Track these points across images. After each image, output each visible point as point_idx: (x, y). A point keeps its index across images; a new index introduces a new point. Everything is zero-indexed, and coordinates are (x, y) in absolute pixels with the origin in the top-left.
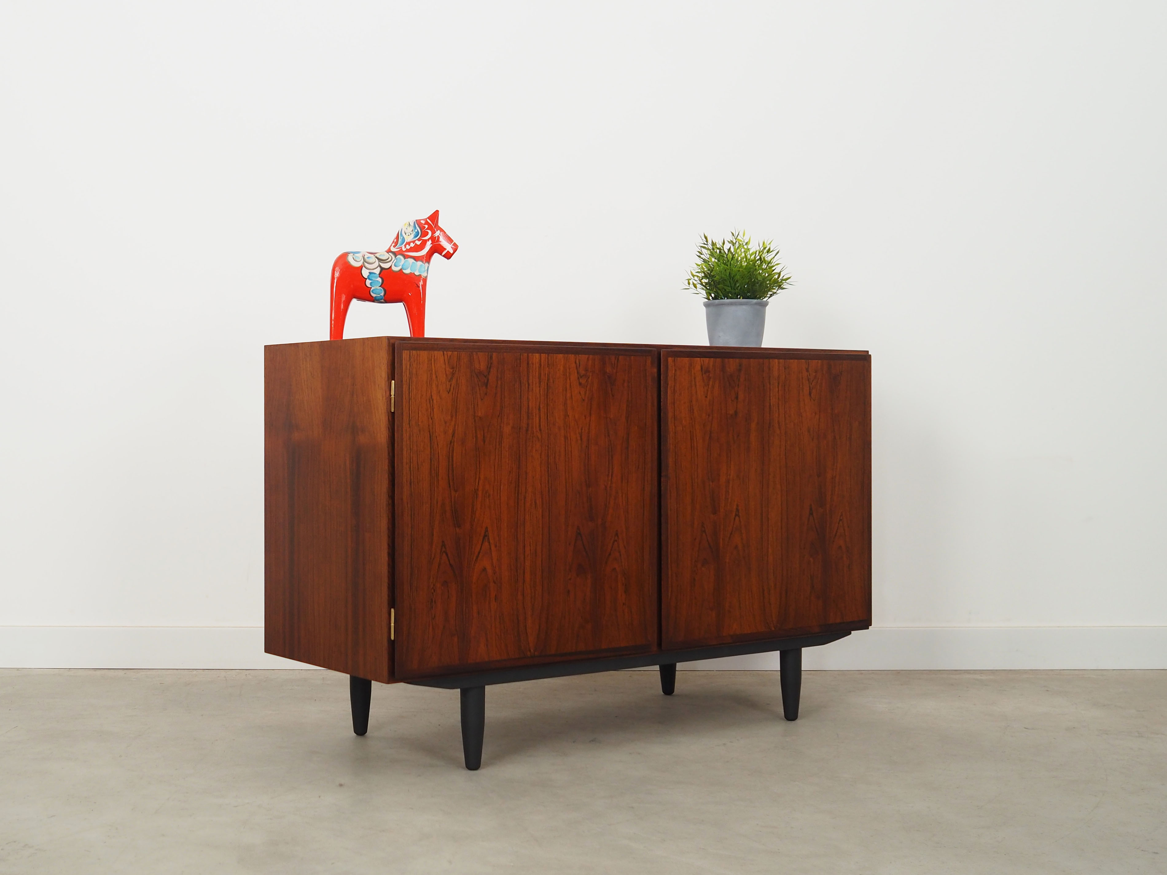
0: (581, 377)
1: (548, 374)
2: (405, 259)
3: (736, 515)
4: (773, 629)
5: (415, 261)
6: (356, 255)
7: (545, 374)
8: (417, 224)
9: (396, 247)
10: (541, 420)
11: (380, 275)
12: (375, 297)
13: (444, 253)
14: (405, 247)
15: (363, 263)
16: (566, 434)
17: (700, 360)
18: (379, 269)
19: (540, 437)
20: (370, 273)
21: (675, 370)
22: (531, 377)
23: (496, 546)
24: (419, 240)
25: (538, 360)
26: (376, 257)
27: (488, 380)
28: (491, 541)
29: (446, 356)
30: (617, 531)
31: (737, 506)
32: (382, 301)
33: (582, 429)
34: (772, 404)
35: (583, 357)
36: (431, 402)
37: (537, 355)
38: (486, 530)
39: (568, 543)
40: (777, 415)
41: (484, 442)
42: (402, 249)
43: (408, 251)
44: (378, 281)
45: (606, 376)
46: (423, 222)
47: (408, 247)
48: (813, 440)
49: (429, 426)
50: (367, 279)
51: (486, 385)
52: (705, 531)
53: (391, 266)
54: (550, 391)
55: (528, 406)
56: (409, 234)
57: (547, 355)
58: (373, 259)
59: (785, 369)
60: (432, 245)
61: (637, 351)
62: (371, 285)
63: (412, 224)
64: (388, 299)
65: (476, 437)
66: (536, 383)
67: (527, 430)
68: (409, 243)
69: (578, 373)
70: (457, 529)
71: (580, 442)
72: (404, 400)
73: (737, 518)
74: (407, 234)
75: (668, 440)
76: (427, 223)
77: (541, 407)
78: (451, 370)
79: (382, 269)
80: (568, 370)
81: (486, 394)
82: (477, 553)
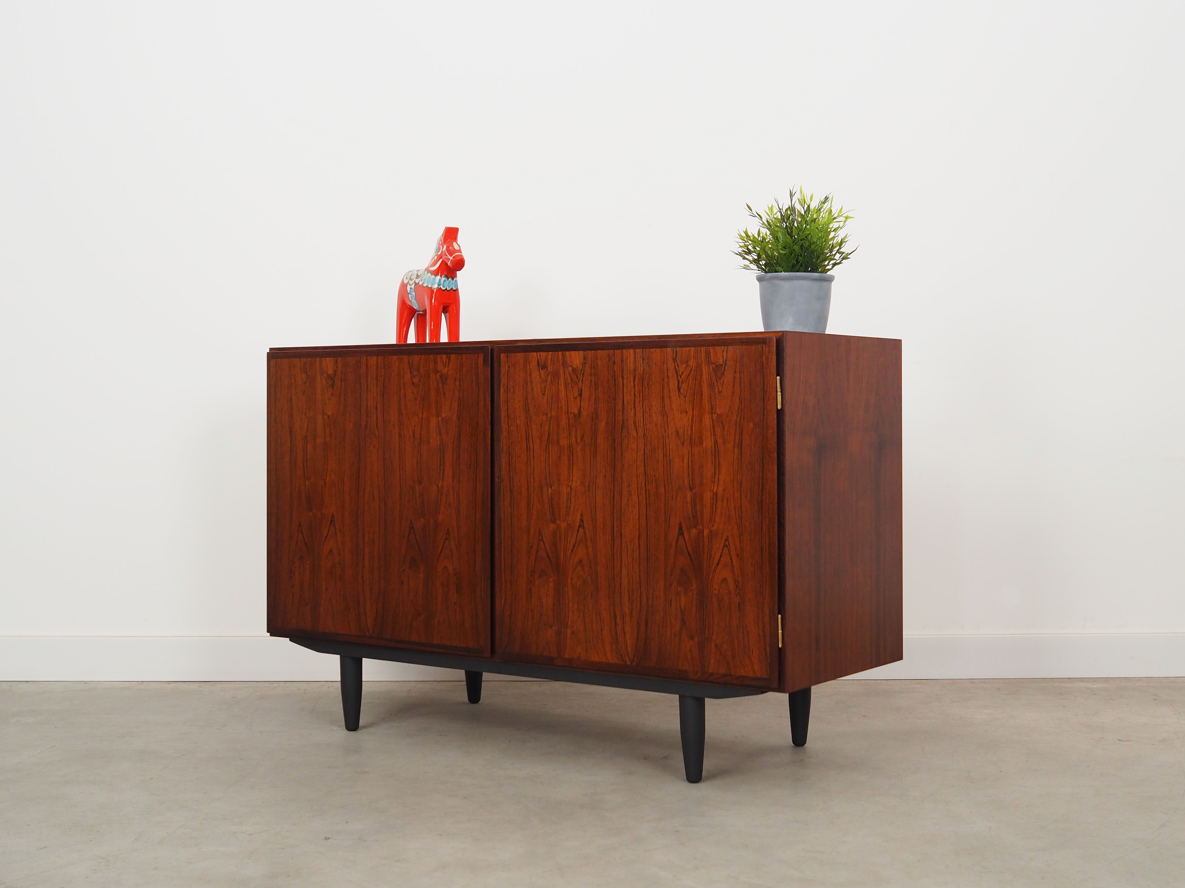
0: (414, 377)
1: (384, 375)
2: (427, 273)
3: (580, 526)
4: (629, 663)
5: (431, 275)
7: (382, 375)
10: (379, 418)
11: (415, 289)
12: (417, 310)
15: (409, 280)
16: (401, 432)
17: (537, 354)
18: (414, 284)
19: (378, 434)
20: (411, 288)
21: (509, 367)
22: (370, 379)
23: (340, 531)
25: (376, 363)
26: (416, 274)
27: (334, 382)
28: (337, 527)
29: (302, 362)
30: (448, 529)
31: (582, 515)
33: (415, 427)
34: (625, 402)
35: (417, 358)
36: (289, 402)
37: (375, 358)
38: (333, 516)
39: (402, 536)
40: (632, 414)
41: (331, 437)
43: (430, 266)
44: (413, 295)
45: (438, 375)
47: (431, 263)
48: (683, 444)
49: (288, 422)
50: (409, 294)
51: (333, 386)
52: (542, 540)
53: (419, 281)
54: (387, 390)
55: (367, 405)
57: (384, 357)
58: (414, 276)
59: (643, 359)
60: (442, 259)
61: (468, 348)
62: (411, 299)
65: (325, 433)
66: (374, 384)
69: (411, 373)
70: (309, 514)
71: (413, 439)
73: (581, 530)
75: (501, 440)
77: (378, 406)
78: (305, 374)
79: (416, 284)
80: (403, 371)
81: (333, 395)
82: (325, 536)
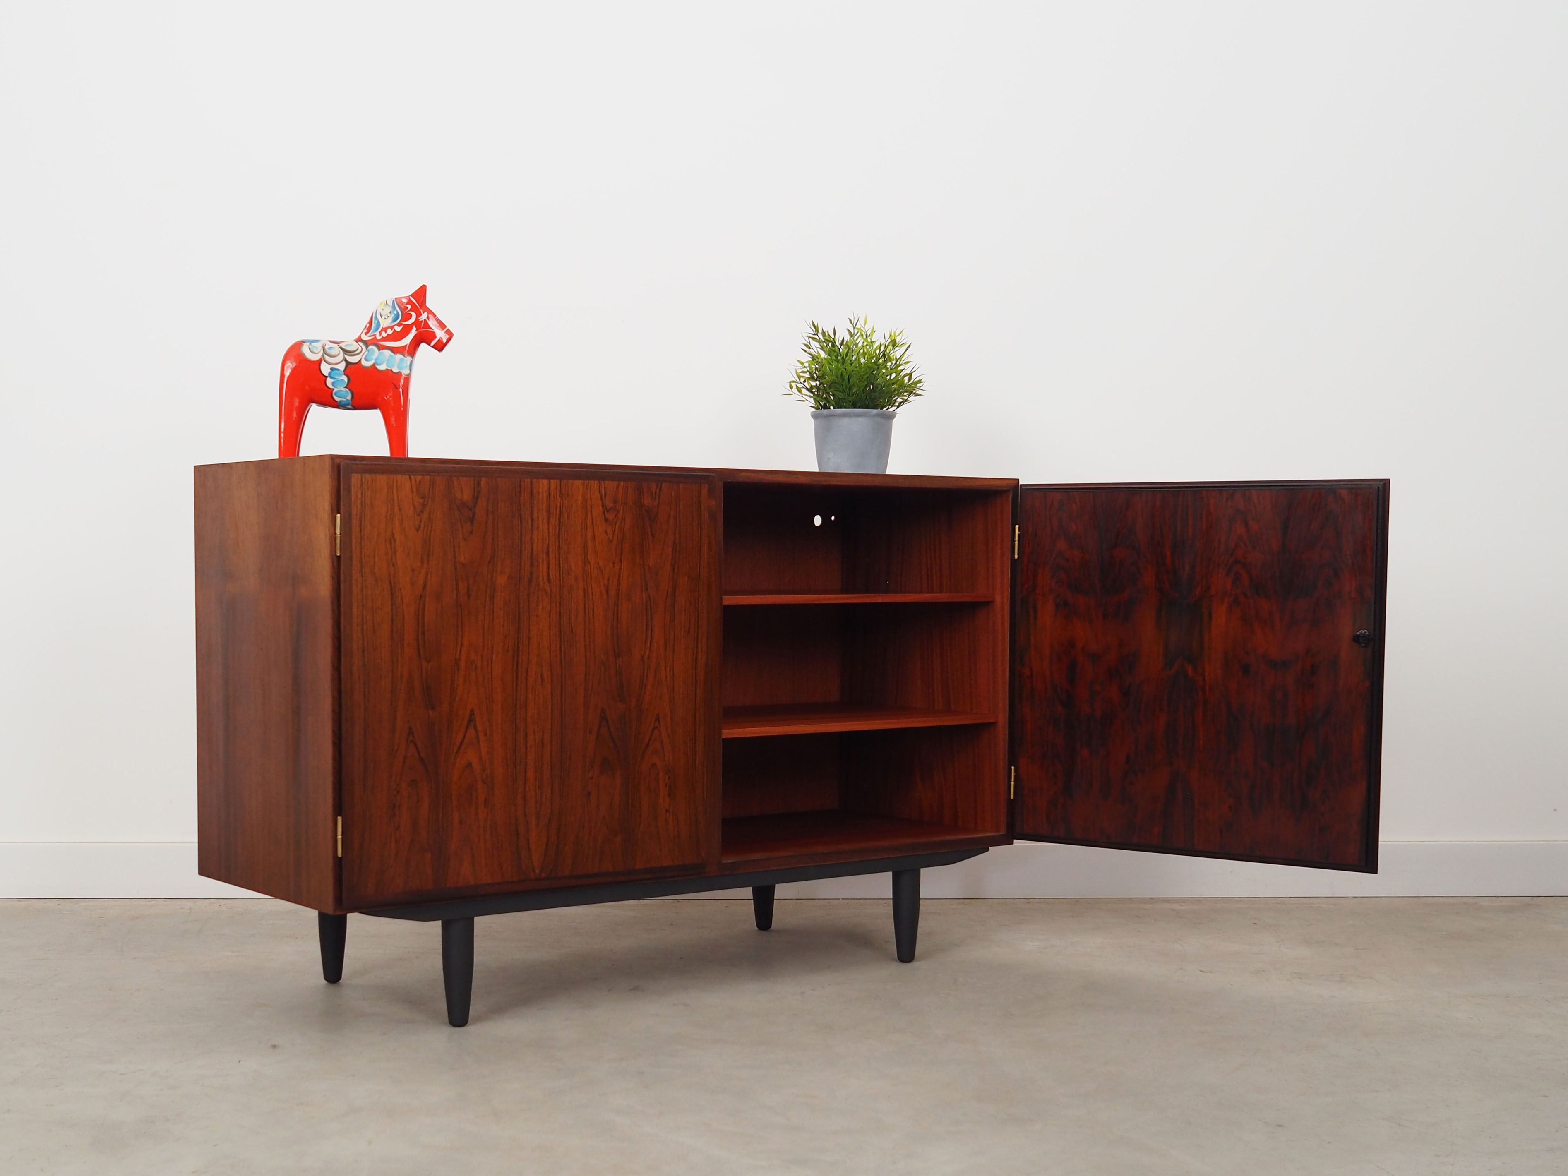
0: (607, 512)
1: (560, 507)
2: (379, 350)
5: (393, 354)
6: (313, 344)
7: (556, 506)
8: (397, 303)
9: (369, 334)
10: (551, 567)
11: (346, 372)
12: (340, 402)
13: (433, 343)
14: (380, 334)
15: (323, 355)
16: (586, 587)
18: (344, 364)
19: (548, 589)
20: (332, 369)
22: (535, 511)
23: (485, 735)
24: (399, 325)
25: (545, 488)
26: (341, 348)
27: (474, 514)
28: (479, 728)
29: (413, 482)
30: (658, 715)
32: (350, 407)
33: (608, 580)
35: (611, 485)
36: (393, 542)
37: (545, 482)
38: (472, 713)
39: (588, 731)
41: (469, 596)
42: (376, 337)
43: (384, 339)
44: (342, 380)
45: (644, 510)
46: (405, 301)
47: (384, 334)
49: (389, 574)
50: (327, 377)
51: (472, 520)
53: (360, 361)
54: (563, 528)
55: (532, 549)
56: (386, 317)
57: (558, 481)
58: (336, 350)
60: (416, 332)
61: (687, 477)
62: (333, 385)
63: (390, 303)
64: (359, 403)
65: (458, 589)
66: (543, 519)
67: (530, 581)
68: (385, 330)
69: (603, 506)
70: (431, 712)
71: (605, 597)
72: (354, 541)
74: (383, 317)
76: (410, 302)
77: (550, 550)
78: (422, 501)
79: (348, 363)
80: (589, 502)
81: (471, 532)
82: (458, 744)
